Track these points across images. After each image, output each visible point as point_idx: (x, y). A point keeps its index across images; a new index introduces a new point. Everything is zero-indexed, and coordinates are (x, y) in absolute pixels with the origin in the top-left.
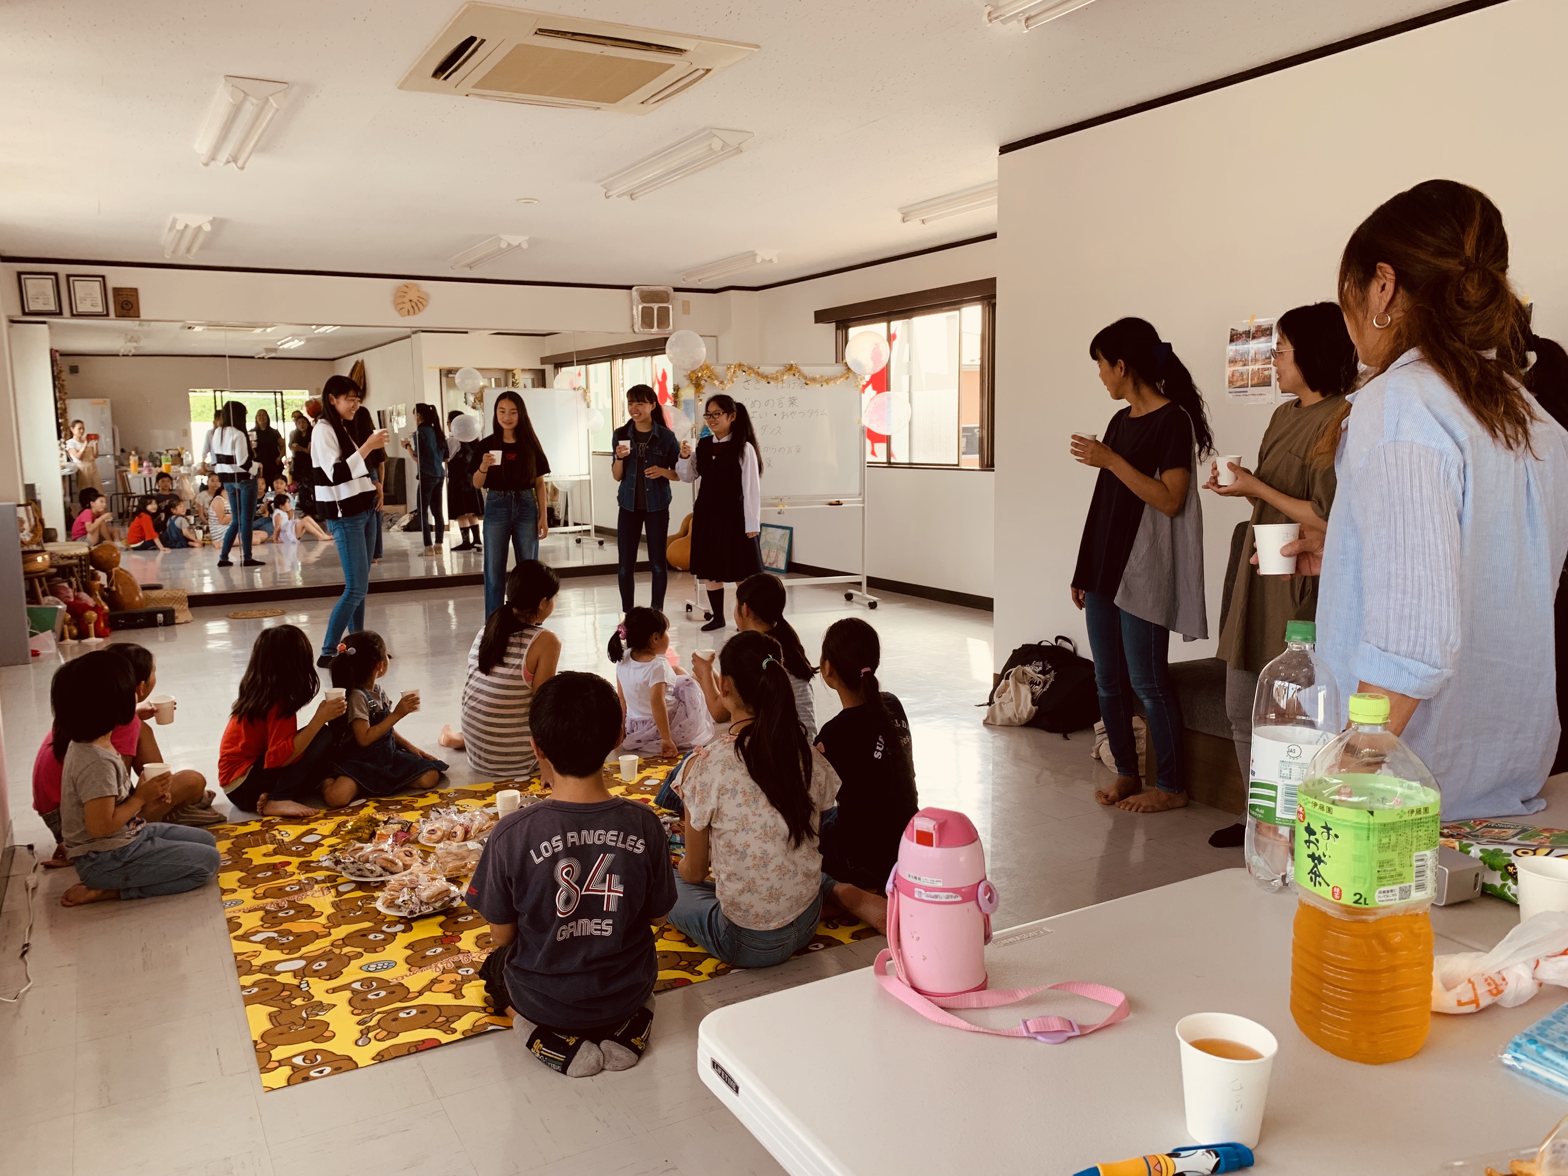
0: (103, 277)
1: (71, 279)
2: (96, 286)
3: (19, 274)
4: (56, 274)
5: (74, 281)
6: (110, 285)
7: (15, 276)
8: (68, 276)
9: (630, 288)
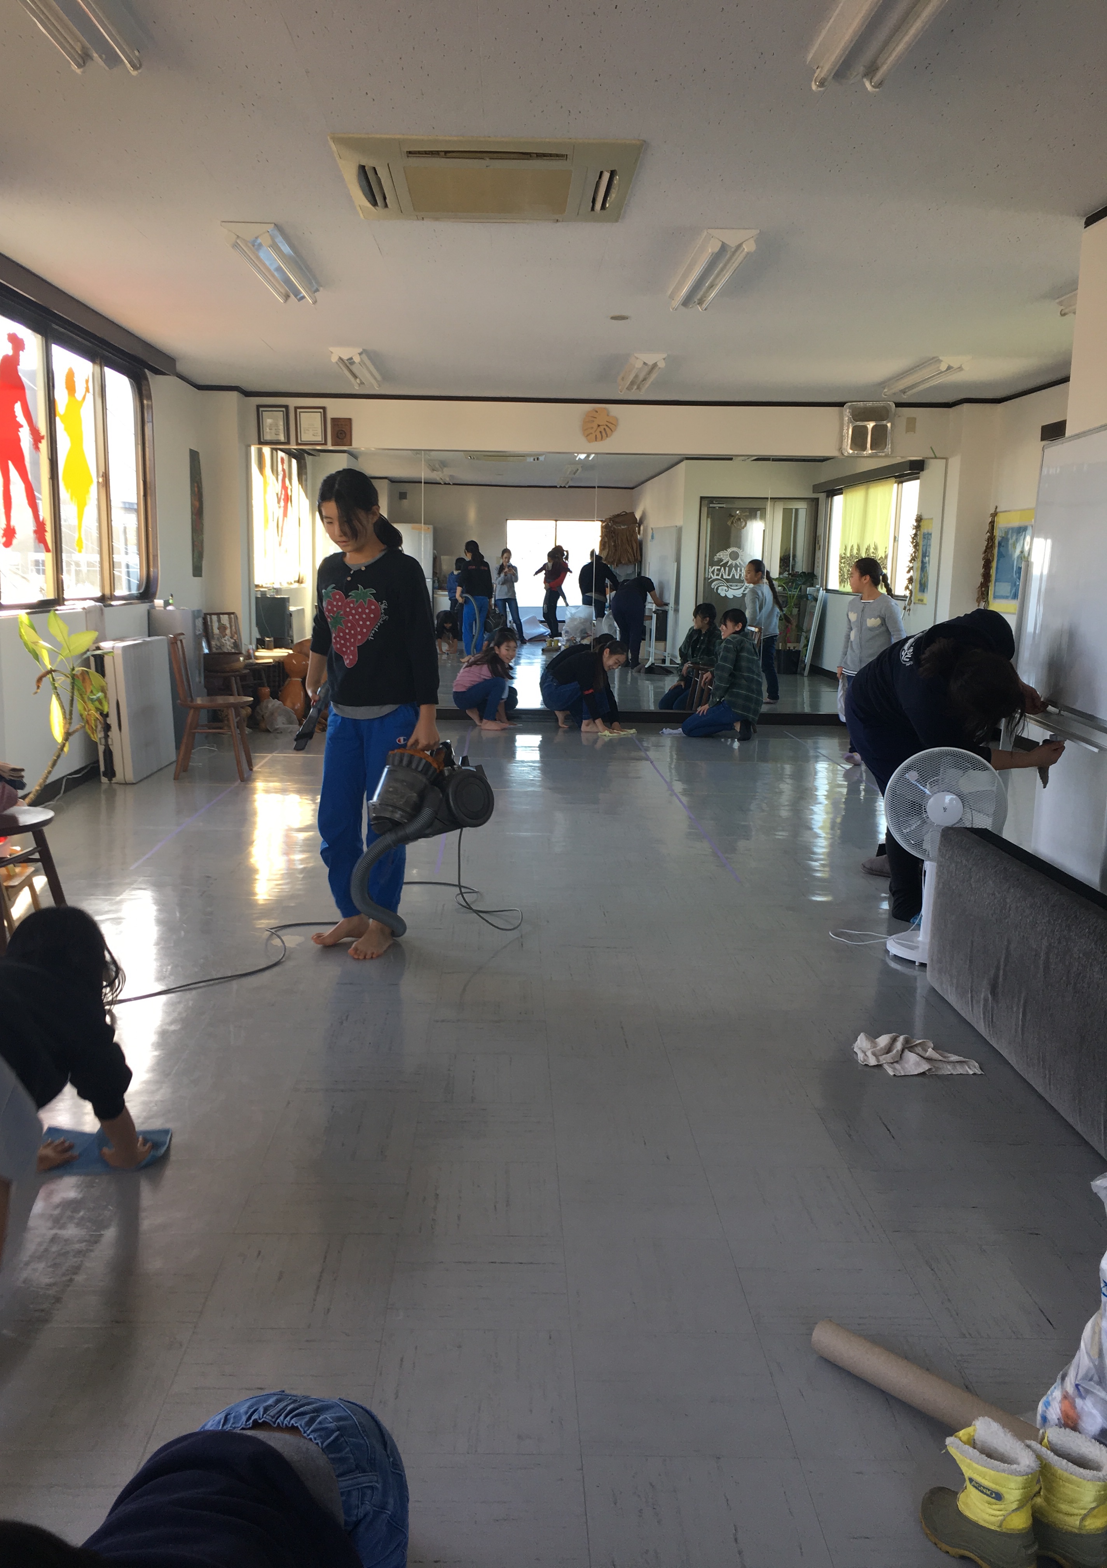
0: (324, 408)
1: (298, 410)
2: (317, 417)
3: (258, 407)
4: (287, 407)
5: (300, 412)
6: (330, 416)
7: (255, 408)
8: (296, 408)
9: (841, 405)
